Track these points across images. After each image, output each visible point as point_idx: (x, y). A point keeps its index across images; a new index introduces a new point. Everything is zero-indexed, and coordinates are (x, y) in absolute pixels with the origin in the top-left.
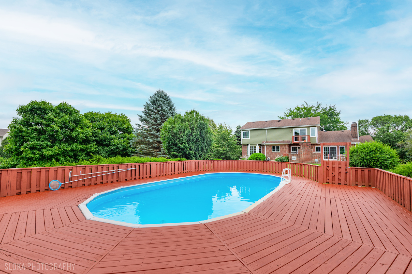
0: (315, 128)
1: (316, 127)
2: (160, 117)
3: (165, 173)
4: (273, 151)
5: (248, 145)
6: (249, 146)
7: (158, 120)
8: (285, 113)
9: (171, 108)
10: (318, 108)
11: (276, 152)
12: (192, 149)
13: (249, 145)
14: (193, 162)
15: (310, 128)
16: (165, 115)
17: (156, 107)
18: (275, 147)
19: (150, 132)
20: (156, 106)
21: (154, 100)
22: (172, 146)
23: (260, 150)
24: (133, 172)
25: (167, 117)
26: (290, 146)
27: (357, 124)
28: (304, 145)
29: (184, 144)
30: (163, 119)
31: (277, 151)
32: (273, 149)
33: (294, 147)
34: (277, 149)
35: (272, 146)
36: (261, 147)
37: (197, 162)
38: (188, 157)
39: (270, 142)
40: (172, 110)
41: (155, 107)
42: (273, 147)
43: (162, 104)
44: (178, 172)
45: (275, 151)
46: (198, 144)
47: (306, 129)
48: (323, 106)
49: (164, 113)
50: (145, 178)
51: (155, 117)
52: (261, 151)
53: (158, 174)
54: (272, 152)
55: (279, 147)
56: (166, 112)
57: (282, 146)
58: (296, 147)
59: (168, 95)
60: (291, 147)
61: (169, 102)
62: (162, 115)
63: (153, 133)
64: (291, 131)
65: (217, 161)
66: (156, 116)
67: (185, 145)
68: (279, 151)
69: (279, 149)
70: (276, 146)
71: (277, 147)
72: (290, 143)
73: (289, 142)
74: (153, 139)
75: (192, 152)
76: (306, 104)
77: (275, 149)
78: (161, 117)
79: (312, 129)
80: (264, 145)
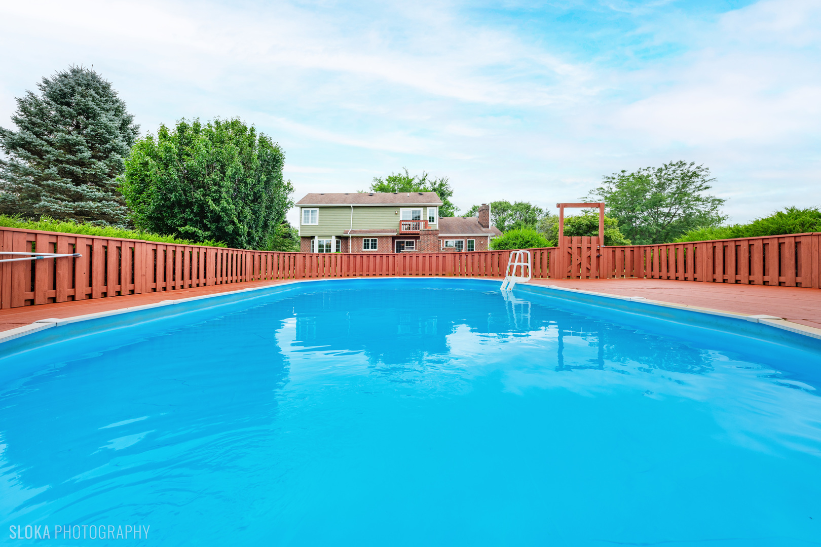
0: (435, 208)
1: (436, 206)
2: (88, 142)
3: (179, 282)
4: (365, 248)
5: (313, 237)
6: (316, 240)
7: (79, 150)
8: (372, 185)
9: (125, 123)
10: (423, 181)
11: (370, 249)
12: (243, 221)
13: (316, 238)
14: (248, 254)
15: (428, 208)
16: (107, 141)
17: (71, 114)
18: (368, 240)
19: (50, 182)
20: (71, 110)
21: (61, 90)
22: (176, 210)
23: (338, 246)
24: (64, 271)
25: (113, 147)
26: (394, 238)
27: (488, 206)
28: (428, 235)
29: (225, 203)
30: (100, 151)
31: (372, 248)
32: (365, 244)
33: (400, 242)
34: (372, 244)
35: (363, 239)
36: (339, 241)
37: (256, 256)
38: (232, 240)
39: (360, 232)
40: (129, 131)
41: (69, 112)
42: (365, 241)
43: (97, 108)
44: (215, 279)
45: (368, 248)
46: (259, 210)
47: (422, 209)
48: (431, 178)
49: (103, 134)
50: (115, 294)
51: (70, 140)
52: (339, 250)
53: (160, 283)
54: (364, 250)
55: (376, 240)
56: (110, 133)
57: (382, 239)
58: (403, 242)
59: (112, 88)
60: (396, 241)
61: (119, 107)
62: (94, 140)
63: (62, 184)
64: (396, 212)
65: (302, 256)
66: (74, 137)
67: (228, 207)
68: (375, 248)
69: (375, 244)
70: (370, 239)
71: (372, 240)
72: (395, 234)
73: (394, 232)
74: (64, 203)
75: (243, 228)
76: (407, 172)
77: (368, 244)
78: (90, 145)
79: (430, 211)
80: (347, 238)
